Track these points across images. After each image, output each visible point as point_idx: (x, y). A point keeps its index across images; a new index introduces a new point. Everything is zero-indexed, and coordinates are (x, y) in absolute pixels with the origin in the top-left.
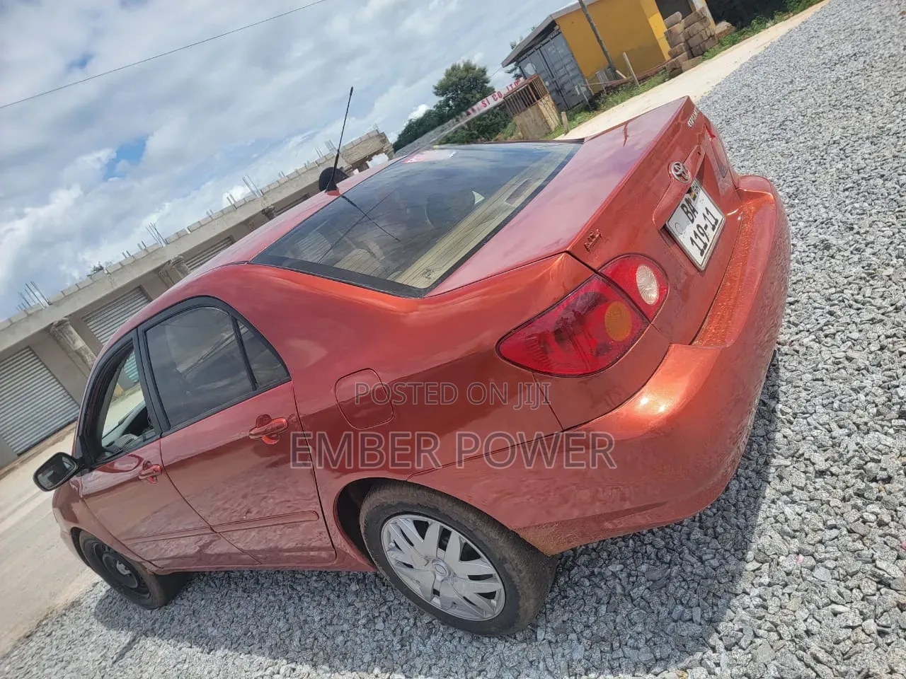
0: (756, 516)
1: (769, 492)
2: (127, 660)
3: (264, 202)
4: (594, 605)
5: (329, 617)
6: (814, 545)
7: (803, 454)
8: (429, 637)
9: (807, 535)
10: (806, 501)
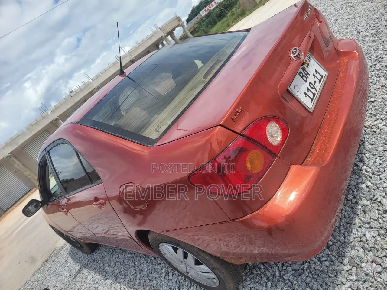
0: (350, 236)
1: (357, 221)
2: (78, 279)
3: (131, 57)
4: (266, 280)
5: (151, 270)
6: (381, 258)
7: (377, 199)
8: (191, 287)
9: (377, 250)
10: (378, 229)
